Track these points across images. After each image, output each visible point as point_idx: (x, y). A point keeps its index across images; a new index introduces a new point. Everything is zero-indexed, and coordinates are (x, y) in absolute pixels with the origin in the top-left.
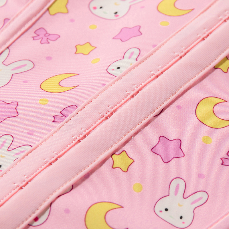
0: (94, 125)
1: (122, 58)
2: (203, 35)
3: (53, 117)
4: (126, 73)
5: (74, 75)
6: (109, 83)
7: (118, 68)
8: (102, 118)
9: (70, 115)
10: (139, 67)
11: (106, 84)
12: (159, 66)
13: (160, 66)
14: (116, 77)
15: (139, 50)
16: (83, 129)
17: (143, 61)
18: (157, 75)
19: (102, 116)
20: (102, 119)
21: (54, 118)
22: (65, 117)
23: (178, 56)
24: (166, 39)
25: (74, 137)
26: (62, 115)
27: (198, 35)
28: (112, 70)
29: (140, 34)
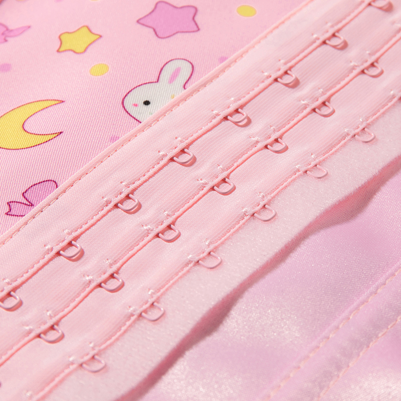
0: (90, 223)
1: (155, 80)
2: (323, 35)
3: (8, 203)
4: (161, 116)
5: (54, 102)
6: (125, 135)
7: (147, 103)
8: (107, 206)
9: (41, 203)
10: (188, 101)
11: (119, 138)
12: (229, 98)
13: (232, 99)
14: (141, 123)
15: (191, 66)
16: (66, 231)
17: (197, 90)
18: (226, 115)
19: (108, 203)
20: (106, 209)
21: (9, 206)
22: (32, 205)
23: (270, 77)
24: (247, 46)
25: (47, 248)
26: (25, 201)
27: (313, 35)
28: (134, 105)
29: (195, 28)
